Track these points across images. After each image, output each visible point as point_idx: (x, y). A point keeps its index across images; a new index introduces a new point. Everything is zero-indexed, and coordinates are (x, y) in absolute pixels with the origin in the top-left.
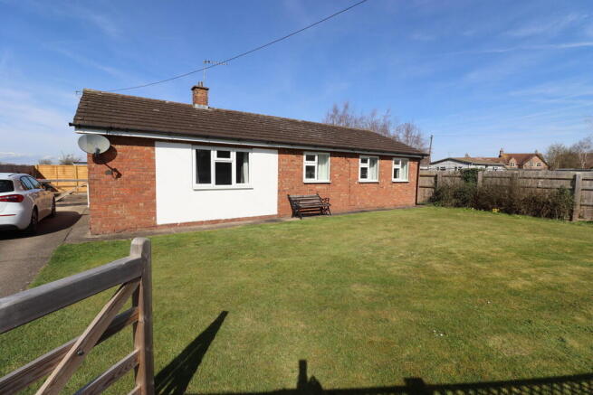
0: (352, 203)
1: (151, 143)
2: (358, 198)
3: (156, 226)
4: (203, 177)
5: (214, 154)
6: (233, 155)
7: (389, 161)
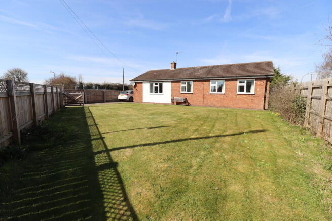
0: (205, 103)
1: (142, 83)
2: (209, 101)
3: (142, 102)
4: (151, 91)
5: (154, 84)
6: (158, 84)
7: (236, 82)
